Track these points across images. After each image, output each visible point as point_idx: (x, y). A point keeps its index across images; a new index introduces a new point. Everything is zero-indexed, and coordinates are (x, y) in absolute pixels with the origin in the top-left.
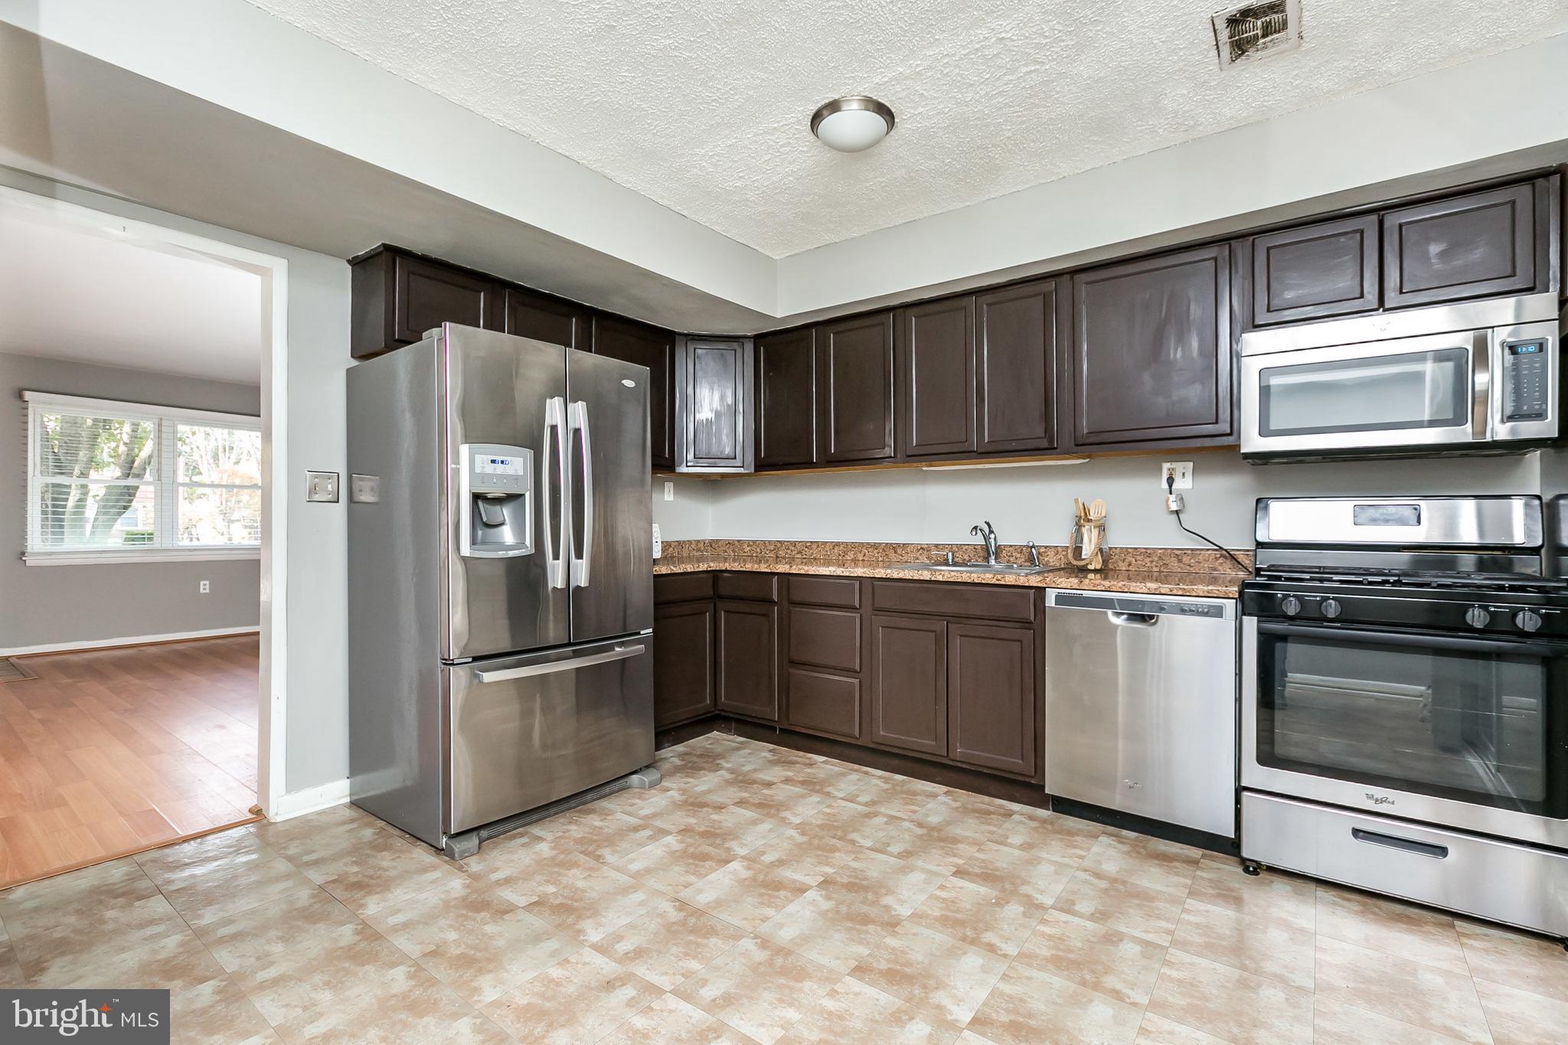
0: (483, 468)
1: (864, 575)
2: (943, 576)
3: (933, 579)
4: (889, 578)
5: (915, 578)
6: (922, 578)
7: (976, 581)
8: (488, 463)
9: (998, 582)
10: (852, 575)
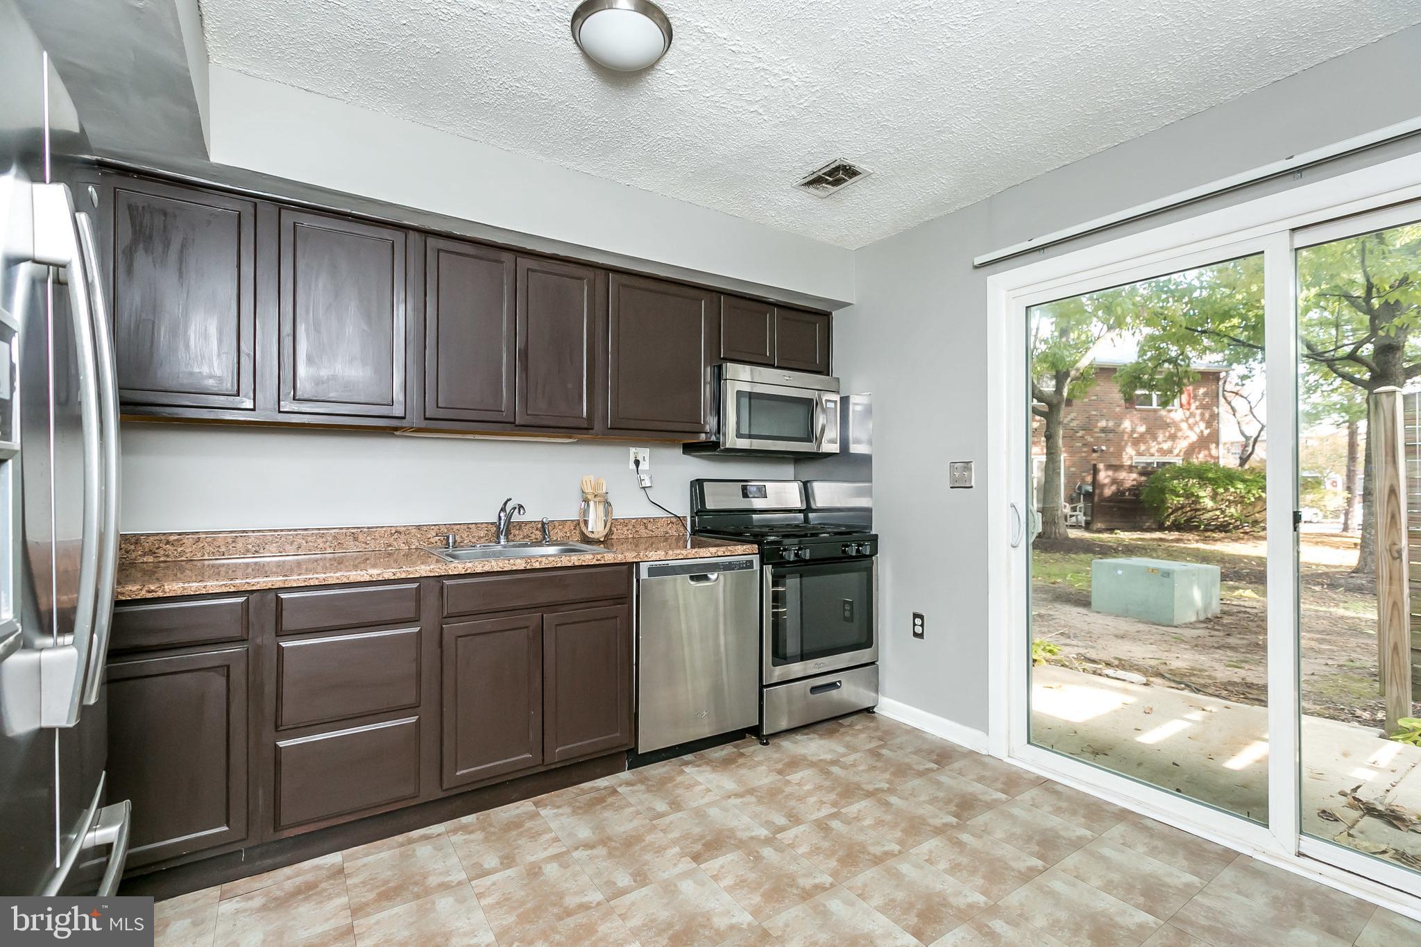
1: (432, 574)
2: (540, 563)
3: (528, 567)
4: (469, 574)
5: (506, 569)
6: (515, 568)
7: (577, 564)
9: (598, 563)
10: (411, 576)
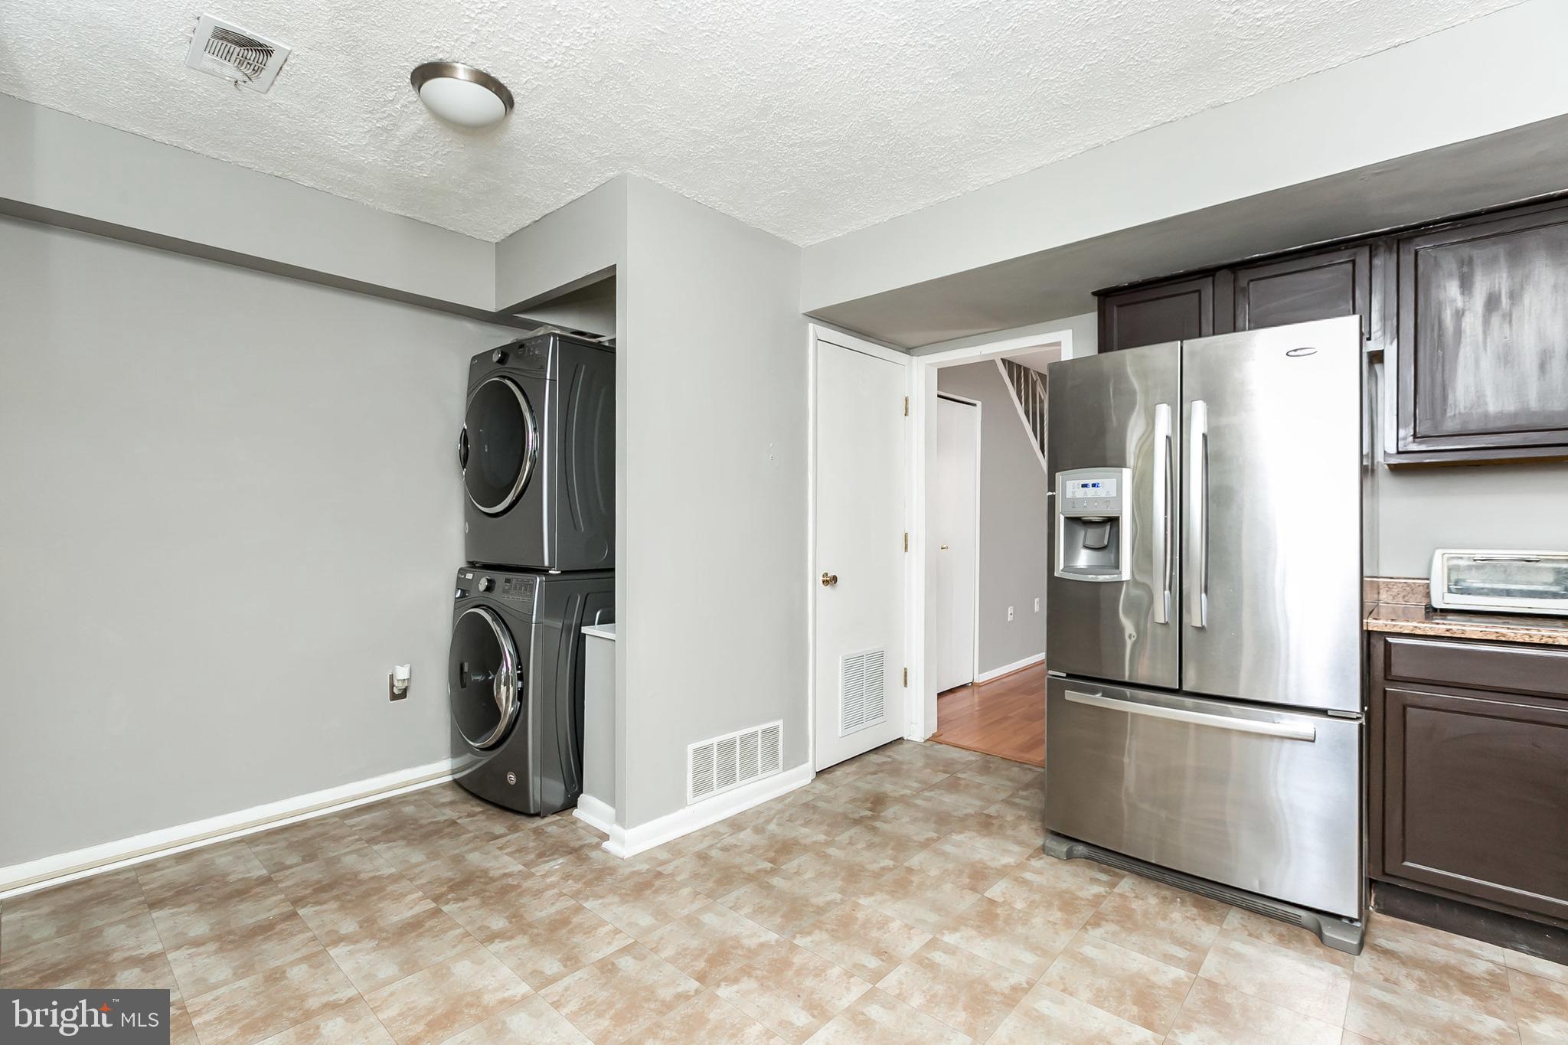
0: (1073, 493)
8: (1078, 488)
